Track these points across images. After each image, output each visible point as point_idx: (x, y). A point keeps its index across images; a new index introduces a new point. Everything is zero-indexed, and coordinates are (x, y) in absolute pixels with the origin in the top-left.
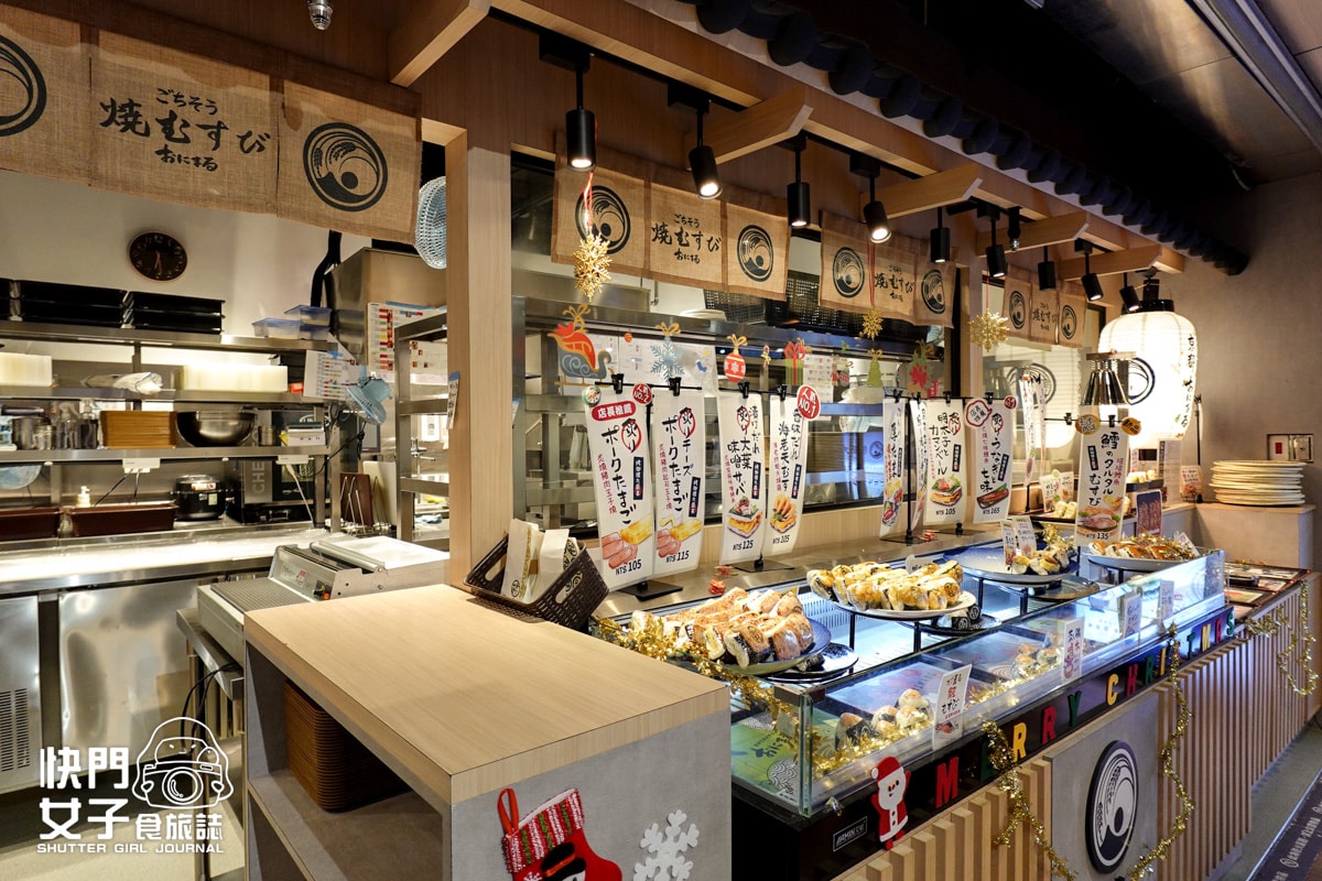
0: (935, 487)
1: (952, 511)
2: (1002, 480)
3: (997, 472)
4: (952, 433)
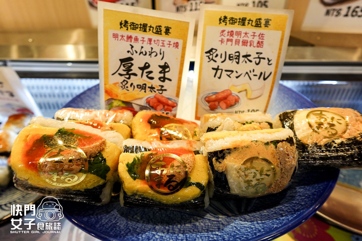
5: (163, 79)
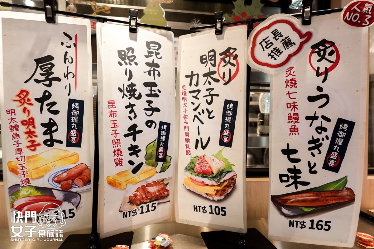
0: (190, 168)
1: (221, 211)
2: (336, 169)
3: (320, 153)
4: (222, 82)
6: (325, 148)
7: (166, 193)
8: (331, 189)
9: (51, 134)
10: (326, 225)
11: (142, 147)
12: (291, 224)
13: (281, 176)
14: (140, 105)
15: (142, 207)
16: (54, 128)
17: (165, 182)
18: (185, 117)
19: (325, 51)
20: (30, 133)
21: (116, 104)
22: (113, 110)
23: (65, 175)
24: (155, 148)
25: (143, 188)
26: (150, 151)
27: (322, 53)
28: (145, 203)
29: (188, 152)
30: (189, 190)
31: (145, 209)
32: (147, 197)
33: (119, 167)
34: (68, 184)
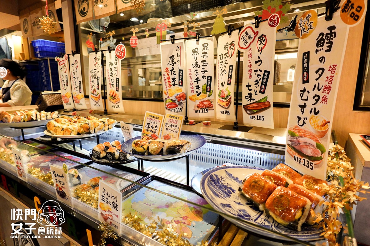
0: (219, 95)
1: (228, 113)
2: (263, 93)
3: (258, 86)
4: (229, 57)
5: (156, 130)
6: (260, 84)
7: (212, 106)
8: (262, 102)
9: (174, 82)
10: (262, 118)
11: (201, 86)
12: (251, 117)
13: (246, 96)
14: (200, 70)
15: (202, 110)
16: (175, 80)
17: (211, 101)
18: (218, 73)
19: (262, 39)
20: (169, 82)
21: (191, 70)
22: (190, 72)
23: (178, 96)
24: (206, 87)
25: (202, 102)
26: (204, 88)
27: (261, 40)
28: (203, 108)
29: (219, 88)
30: (219, 105)
31: (204, 111)
32: (204, 106)
33: (192, 93)
34: (179, 99)
